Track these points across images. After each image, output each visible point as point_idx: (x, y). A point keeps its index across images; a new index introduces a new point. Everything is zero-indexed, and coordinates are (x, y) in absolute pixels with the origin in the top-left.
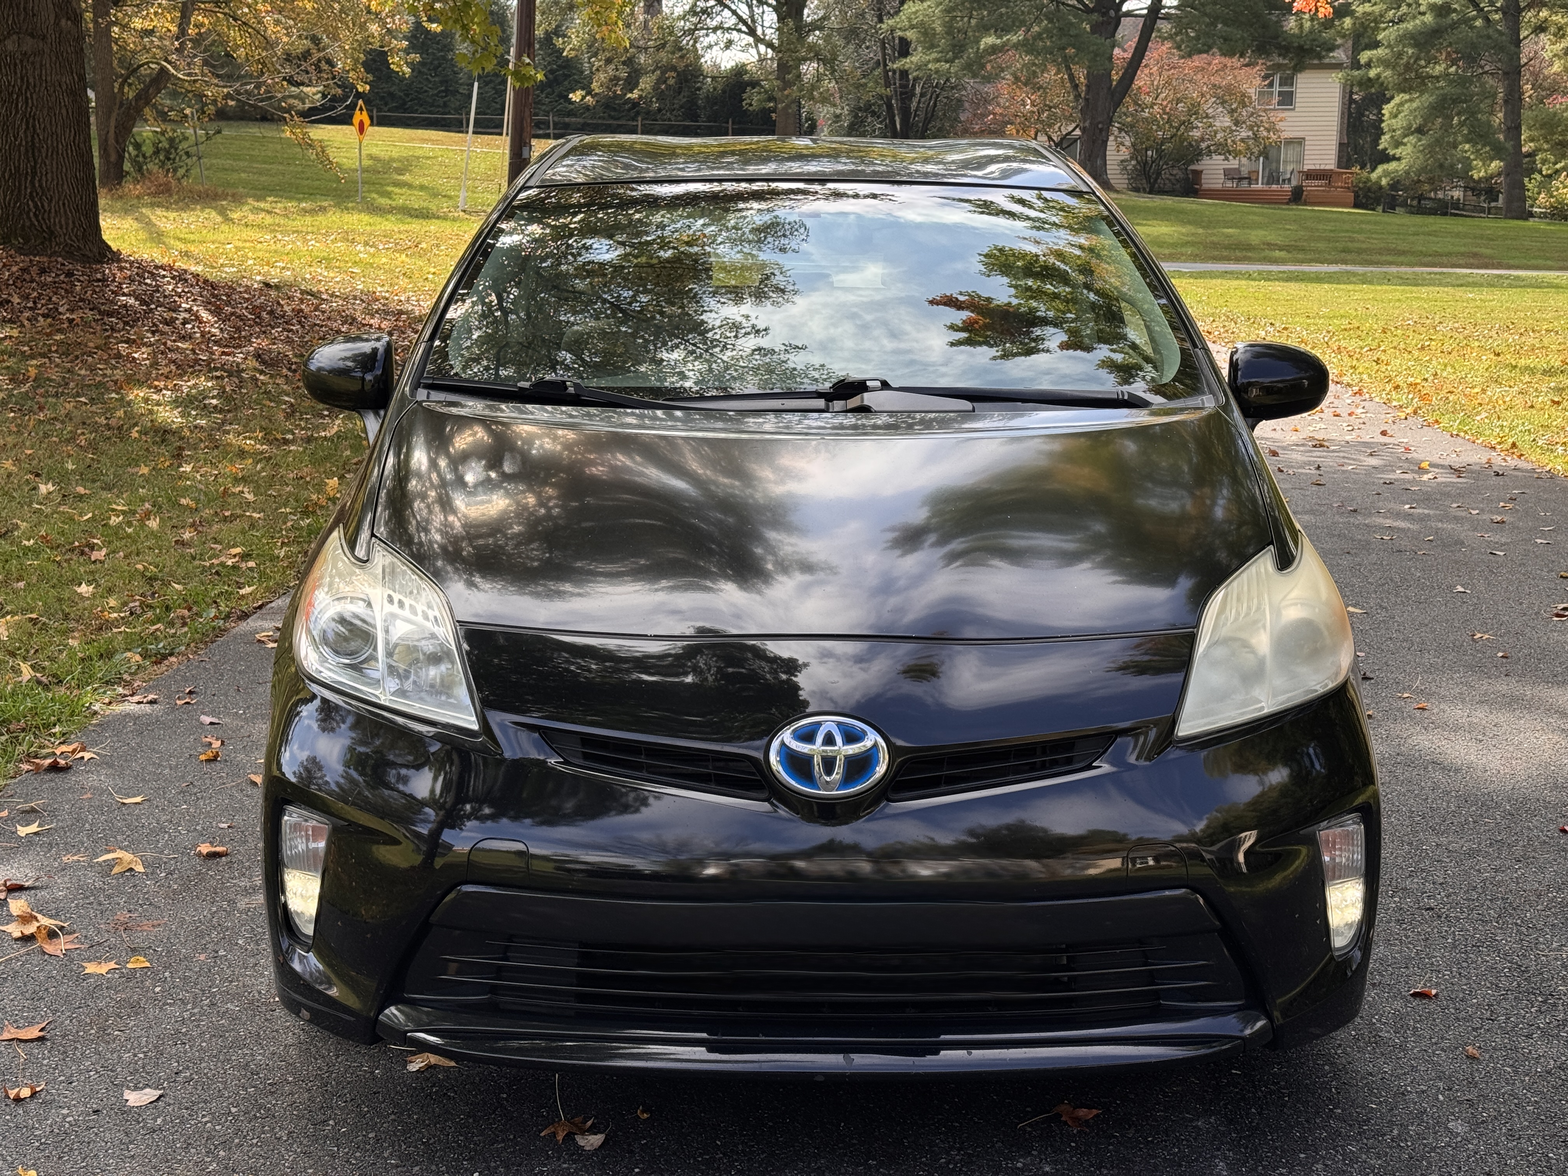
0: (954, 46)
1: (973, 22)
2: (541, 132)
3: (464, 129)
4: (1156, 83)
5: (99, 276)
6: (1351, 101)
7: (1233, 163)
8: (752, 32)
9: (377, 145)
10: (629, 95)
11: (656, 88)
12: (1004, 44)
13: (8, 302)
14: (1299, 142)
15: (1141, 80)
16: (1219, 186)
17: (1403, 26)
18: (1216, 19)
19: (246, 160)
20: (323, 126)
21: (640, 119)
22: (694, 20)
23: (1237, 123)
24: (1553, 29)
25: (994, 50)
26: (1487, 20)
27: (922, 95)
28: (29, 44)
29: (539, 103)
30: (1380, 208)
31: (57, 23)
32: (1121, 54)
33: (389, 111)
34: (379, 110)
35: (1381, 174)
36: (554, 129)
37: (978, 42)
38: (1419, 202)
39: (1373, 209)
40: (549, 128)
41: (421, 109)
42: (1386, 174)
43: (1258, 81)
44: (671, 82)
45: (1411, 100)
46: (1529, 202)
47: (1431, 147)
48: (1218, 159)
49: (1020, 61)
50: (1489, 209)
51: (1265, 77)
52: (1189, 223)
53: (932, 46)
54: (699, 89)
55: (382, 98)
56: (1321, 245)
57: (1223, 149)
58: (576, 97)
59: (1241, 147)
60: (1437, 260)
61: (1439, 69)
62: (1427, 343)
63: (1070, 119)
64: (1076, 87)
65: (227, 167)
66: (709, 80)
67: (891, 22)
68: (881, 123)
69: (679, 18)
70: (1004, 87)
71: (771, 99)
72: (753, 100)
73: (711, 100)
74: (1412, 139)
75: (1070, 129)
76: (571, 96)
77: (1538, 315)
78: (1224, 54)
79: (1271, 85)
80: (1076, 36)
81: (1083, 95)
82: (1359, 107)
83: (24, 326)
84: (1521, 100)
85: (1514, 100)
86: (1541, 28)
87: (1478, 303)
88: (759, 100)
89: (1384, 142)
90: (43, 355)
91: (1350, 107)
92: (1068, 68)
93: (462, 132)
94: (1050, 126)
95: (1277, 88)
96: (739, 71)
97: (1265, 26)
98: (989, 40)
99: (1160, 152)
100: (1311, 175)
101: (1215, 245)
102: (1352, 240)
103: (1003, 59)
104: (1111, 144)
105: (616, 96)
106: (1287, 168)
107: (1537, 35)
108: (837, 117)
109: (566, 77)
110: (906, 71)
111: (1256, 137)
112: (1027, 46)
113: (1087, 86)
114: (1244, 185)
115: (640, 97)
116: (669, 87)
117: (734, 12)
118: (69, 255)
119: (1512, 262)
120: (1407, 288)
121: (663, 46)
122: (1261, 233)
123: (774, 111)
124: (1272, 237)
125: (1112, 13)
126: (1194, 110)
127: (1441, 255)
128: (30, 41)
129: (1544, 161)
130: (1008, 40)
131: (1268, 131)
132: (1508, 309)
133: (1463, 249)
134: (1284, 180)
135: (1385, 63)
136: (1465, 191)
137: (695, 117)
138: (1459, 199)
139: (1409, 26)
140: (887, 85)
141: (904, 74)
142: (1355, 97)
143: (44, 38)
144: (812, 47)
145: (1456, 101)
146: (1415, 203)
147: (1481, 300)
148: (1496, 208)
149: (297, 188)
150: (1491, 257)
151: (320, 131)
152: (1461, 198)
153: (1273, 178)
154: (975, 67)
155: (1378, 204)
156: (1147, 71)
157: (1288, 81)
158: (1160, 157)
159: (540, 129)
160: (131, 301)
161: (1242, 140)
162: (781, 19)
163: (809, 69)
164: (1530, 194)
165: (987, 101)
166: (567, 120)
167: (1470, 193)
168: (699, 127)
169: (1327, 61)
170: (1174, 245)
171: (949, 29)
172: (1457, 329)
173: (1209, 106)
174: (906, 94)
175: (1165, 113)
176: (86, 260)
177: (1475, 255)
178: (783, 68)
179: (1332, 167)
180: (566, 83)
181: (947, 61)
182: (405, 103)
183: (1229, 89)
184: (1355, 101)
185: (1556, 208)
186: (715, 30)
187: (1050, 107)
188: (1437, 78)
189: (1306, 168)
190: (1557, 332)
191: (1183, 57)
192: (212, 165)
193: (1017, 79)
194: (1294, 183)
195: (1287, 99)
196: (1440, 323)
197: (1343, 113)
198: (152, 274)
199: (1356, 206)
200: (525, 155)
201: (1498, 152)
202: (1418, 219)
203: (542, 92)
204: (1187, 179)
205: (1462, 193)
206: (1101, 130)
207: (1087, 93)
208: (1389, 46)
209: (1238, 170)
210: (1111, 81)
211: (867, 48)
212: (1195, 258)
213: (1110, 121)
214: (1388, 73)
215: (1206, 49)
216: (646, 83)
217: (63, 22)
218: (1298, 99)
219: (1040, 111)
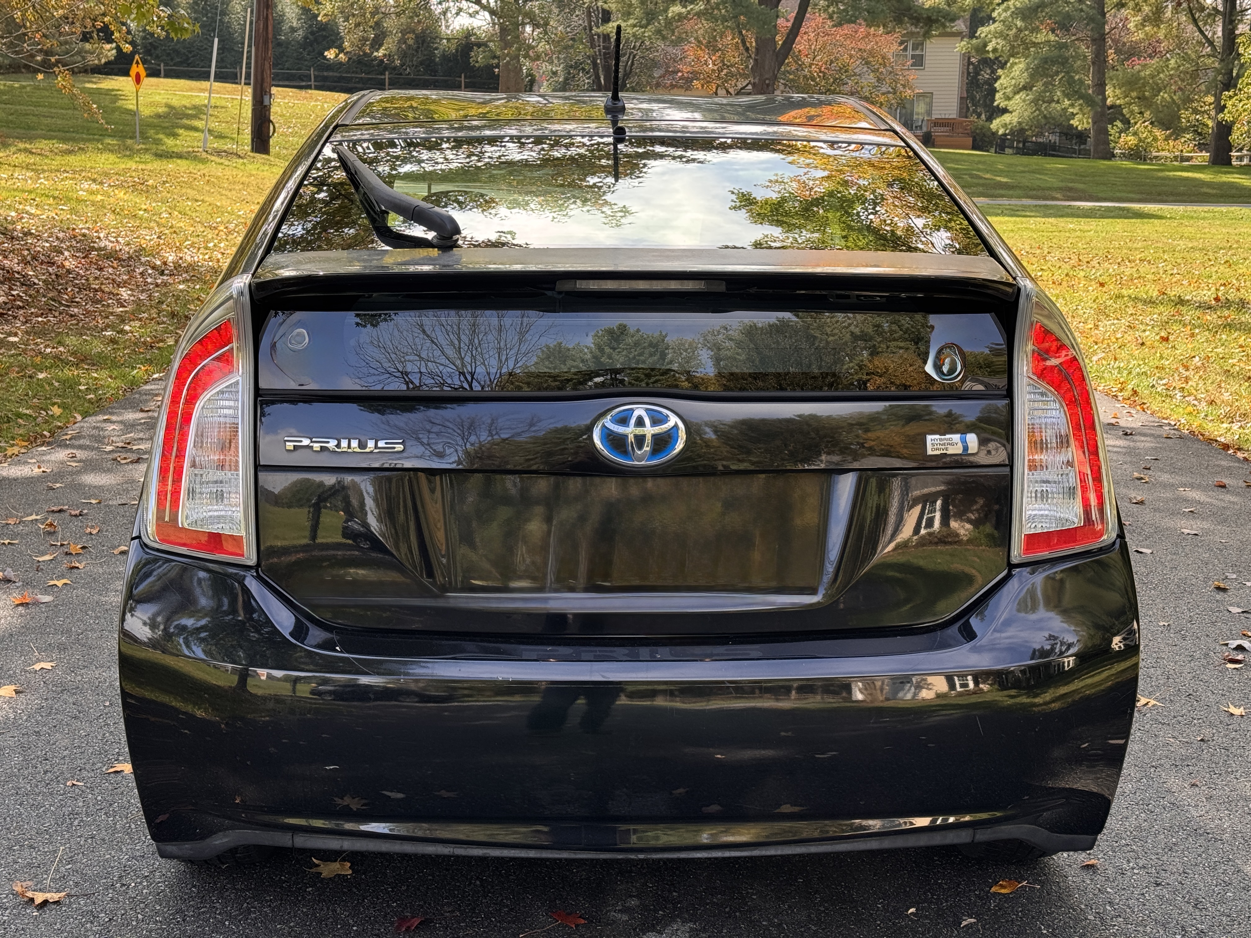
0: (647, 14)
2: (304, 84)
3: (238, 81)
4: (813, 47)
6: (970, 63)
9: (160, 94)
10: (375, 54)
11: (398, 47)
12: (689, 13)
14: (929, 96)
15: (801, 45)
19: (45, 106)
20: (116, 78)
21: (387, 73)
23: (879, 80)
24: (1131, 5)
25: (680, 17)
29: (303, 59)
30: (993, 150)
32: (784, 24)
33: (174, 65)
34: (166, 64)
35: (998, 125)
36: (315, 81)
37: (666, 10)
38: (1024, 145)
39: (988, 151)
40: (310, 81)
41: (202, 64)
42: (1002, 125)
43: (895, 47)
44: (410, 42)
45: (1020, 64)
46: (1113, 145)
47: (1035, 101)
49: (702, 27)
50: (1080, 150)
51: (901, 43)
53: (629, 14)
54: (436, 49)
55: (169, 54)
58: (330, 54)
59: (882, 99)
60: (1039, 193)
61: (1040, 38)
62: (1039, 274)
63: (743, 76)
64: (748, 50)
65: (28, 112)
66: (445, 41)
68: (588, 78)
70: (689, 49)
71: (494, 56)
72: (479, 58)
73: (446, 57)
74: (1020, 96)
75: (744, 84)
76: (326, 53)
77: (1130, 244)
78: (869, 24)
79: (905, 49)
80: (747, 7)
81: (753, 56)
82: (975, 68)
84: (1105, 62)
85: (1100, 61)
86: (1121, 4)
87: (1078, 233)
88: (484, 57)
89: (998, 99)
91: (968, 68)
92: (741, 35)
93: (237, 83)
94: (728, 82)
95: (910, 52)
96: (469, 34)
97: (900, 1)
98: (676, 9)
100: (938, 123)
102: (972, 177)
103: (688, 26)
105: (365, 54)
106: (919, 118)
107: (1118, 10)
108: (555, 73)
109: (322, 37)
110: (608, 35)
111: (894, 92)
112: (707, 15)
113: (757, 49)
115: (385, 55)
116: (409, 47)
119: (1100, 195)
120: (1018, 219)
123: (498, 66)
126: (844, 69)
127: (1043, 189)
129: (1128, 113)
130: (692, 9)
131: (904, 86)
132: (1104, 238)
133: (1061, 184)
134: (916, 127)
136: (1060, 136)
137: (434, 72)
138: (1055, 143)
140: (593, 46)
141: (607, 37)
142: (973, 60)
144: (527, 14)
145: (1054, 64)
146: (1021, 145)
147: (1081, 230)
148: (1085, 150)
149: (88, 130)
150: (1083, 191)
151: (113, 82)
152: (1057, 141)
153: (908, 125)
154: (666, 33)
155: (992, 147)
156: (805, 37)
157: (918, 46)
159: (303, 81)
161: (883, 94)
163: (526, 32)
164: (1112, 138)
165: (676, 61)
166: (325, 74)
167: (1064, 138)
168: (437, 81)
169: (948, 30)
172: (1064, 258)
173: (856, 66)
174: (608, 54)
175: (821, 72)
177: (1070, 189)
178: (504, 31)
179: (954, 116)
180: (324, 43)
181: (641, 27)
182: (188, 59)
183: (871, 53)
184: (972, 64)
185: (1132, 150)
187: (728, 67)
188: (1039, 44)
189: (934, 117)
190: (1149, 262)
191: (834, 26)
192: (16, 111)
193: (700, 43)
194: (925, 129)
195: (919, 61)
196: (1049, 253)
197: (963, 73)
199: (974, 148)
200: (266, 102)
201: (1088, 104)
202: (1025, 159)
203: (304, 50)
205: (1058, 138)
206: (768, 85)
207: (757, 53)
210: (775, 43)
211: (577, 16)
213: (775, 78)
215: (852, 21)
216: (389, 43)
218: (927, 61)
219: (720, 70)
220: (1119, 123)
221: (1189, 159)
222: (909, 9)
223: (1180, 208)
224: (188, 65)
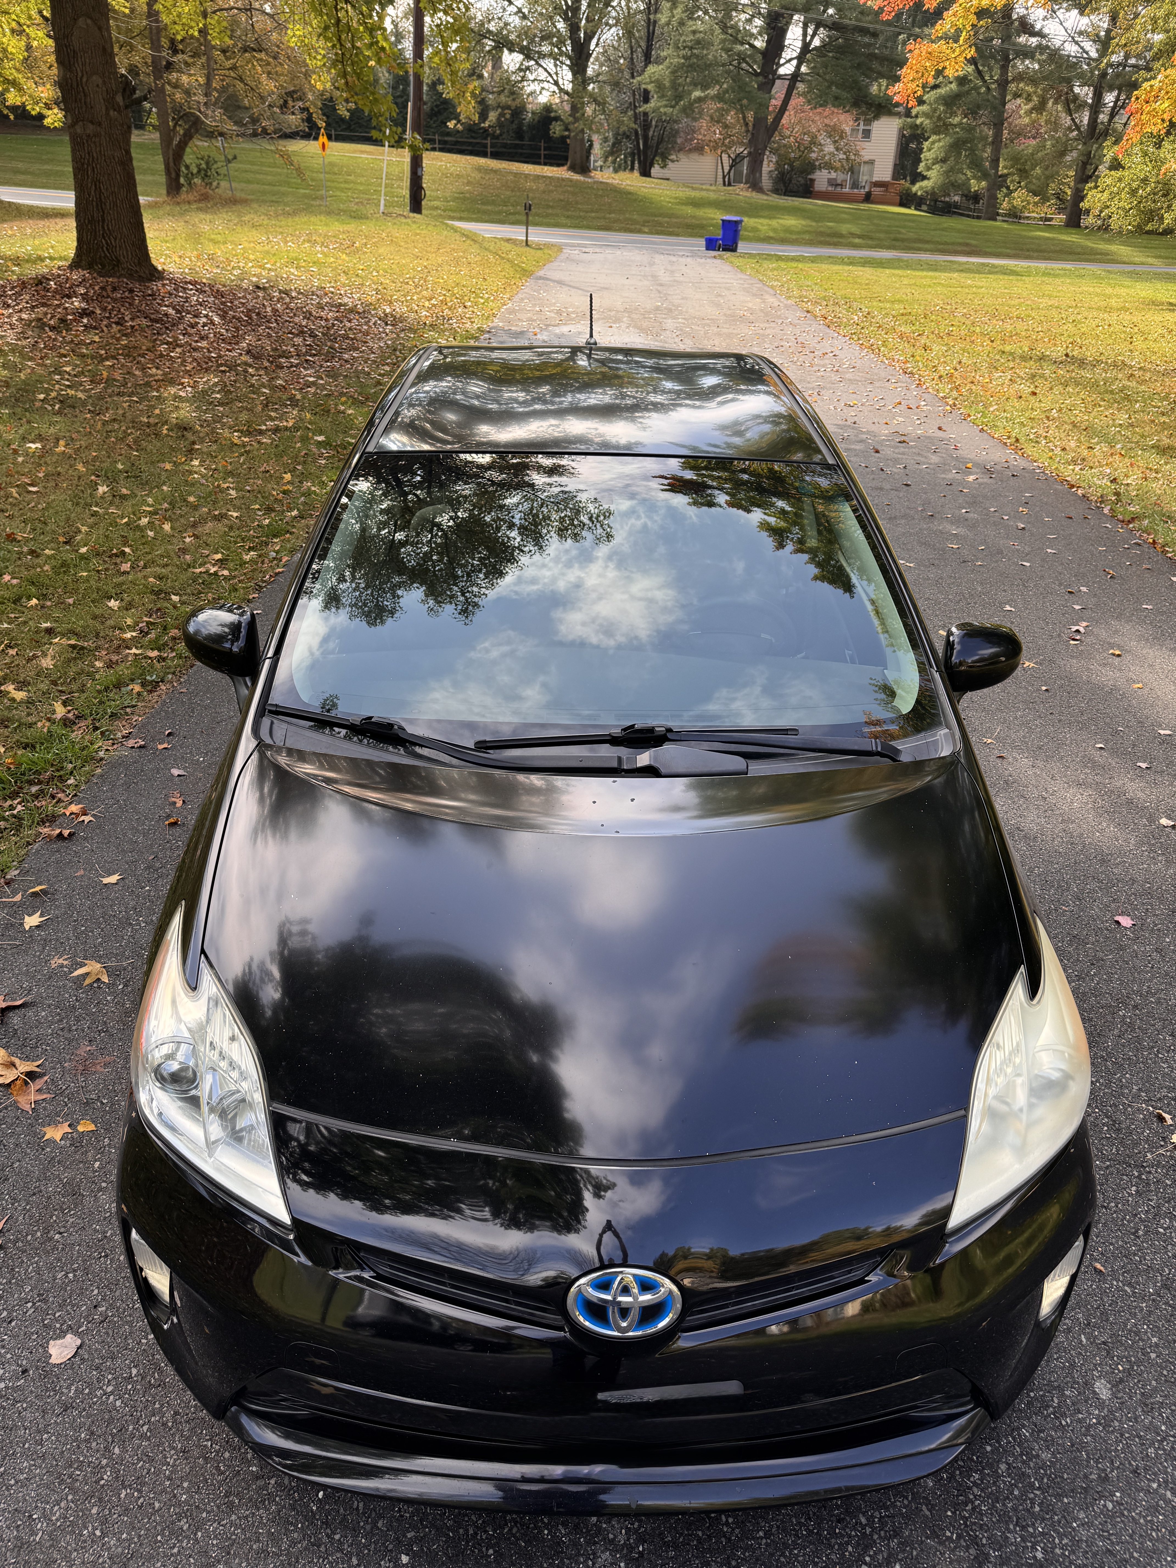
0: (676, 96)
1: (688, 80)
2: (430, 147)
4: (793, 123)
5: (150, 292)
6: (903, 136)
7: (833, 175)
8: (556, 83)
10: (482, 125)
11: (498, 119)
12: (706, 97)
13: (93, 312)
14: (871, 162)
15: (785, 121)
16: (824, 189)
17: (939, 91)
18: (832, 83)
21: (489, 139)
22: (521, 74)
23: (837, 149)
24: (1024, 96)
25: (700, 100)
26: (988, 89)
27: (656, 126)
28: (91, 128)
29: (430, 127)
30: (914, 207)
31: (107, 114)
32: (774, 103)
33: (341, 130)
34: (335, 130)
35: (918, 188)
36: (439, 145)
37: (690, 94)
38: (935, 204)
39: (910, 208)
40: (435, 145)
42: (921, 188)
43: (851, 123)
44: (508, 116)
45: (939, 140)
46: (998, 207)
47: (947, 172)
48: (825, 172)
49: (714, 107)
50: (975, 211)
51: (856, 120)
52: (808, 218)
53: (663, 96)
54: (524, 120)
56: (882, 236)
57: (829, 166)
58: (451, 124)
59: (838, 165)
61: (956, 120)
63: (741, 144)
64: (747, 125)
66: (530, 114)
67: (639, 78)
69: (513, 73)
70: (704, 123)
71: (567, 129)
72: (556, 129)
73: (531, 126)
74: (937, 167)
75: (741, 150)
76: (447, 123)
77: (1009, 301)
78: (834, 106)
79: (859, 125)
80: (749, 91)
81: (750, 130)
82: (907, 140)
83: (103, 331)
84: (1001, 141)
85: (997, 144)
86: (1016, 96)
88: (560, 130)
89: (921, 168)
90: (114, 357)
91: (902, 140)
92: (743, 113)
94: (730, 148)
95: (862, 127)
96: (549, 108)
97: (859, 89)
98: (697, 94)
99: (791, 165)
100: (878, 184)
101: (822, 234)
102: (900, 233)
103: (704, 105)
104: (765, 163)
105: (475, 124)
106: (863, 179)
107: (1015, 99)
109: (445, 109)
110: (647, 112)
111: (848, 159)
112: (719, 98)
113: (753, 124)
114: (839, 189)
115: (489, 127)
116: (506, 119)
117: (546, 70)
118: (131, 276)
121: (503, 91)
122: (848, 226)
123: (569, 137)
124: (855, 229)
125: (771, 76)
126: (814, 141)
128: (91, 126)
129: (1012, 182)
130: (708, 93)
131: (855, 155)
132: (992, 294)
133: (961, 241)
134: (861, 187)
135: (926, 115)
136: (961, 198)
138: (961, 204)
139: (942, 91)
140: (635, 121)
141: (646, 114)
142: (906, 134)
143: (100, 124)
144: (591, 95)
145: (965, 142)
146: (933, 204)
148: (979, 211)
153: (855, 185)
154: (688, 111)
155: (912, 204)
156: (789, 115)
157: (869, 123)
158: (792, 170)
159: (429, 145)
160: (171, 311)
161: (840, 161)
162: (574, 75)
163: (589, 110)
164: (999, 201)
165: (694, 132)
166: (446, 138)
167: (965, 200)
169: (892, 113)
170: (799, 233)
171: (674, 85)
173: (822, 138)
174: (646, 126)
175: (796, 142)
176: (142, 280)
178: (574, 108)
179: (889, 180)
180: (447, 115)
181: (671, 106)
183: (834, 127)
184: (905, 137)
186: (533, 81)
187: (731, 136)
188: (955, 126)
189: (874, 179)
191: (809, 107)
193: (712, 118)
194: (867, 189)
195: (867, 134)
197: (898, 145)
198: (185, 289)
199: (900, 205)
200: (419, 174)
201: (985, 176)
203: (431, 119)
204: (806, 185)
205: (960, 200)
206: (760, 152)
207: (753, 128)
208: (930, 104)
209: (835, 179)
210: (768, 120)
211: (625, 95)
212: (811, 243)
213: (765, 147)
214: (928, 121)
215: (825, 104)
216: (493, 116)
217: (111, 113)
218: (874, 134)
219: (725, 139)
220: (1004, 190)
221: (1050, 219)
222: (866, 97)
223: (1042, 265)
224: (351, 131)
